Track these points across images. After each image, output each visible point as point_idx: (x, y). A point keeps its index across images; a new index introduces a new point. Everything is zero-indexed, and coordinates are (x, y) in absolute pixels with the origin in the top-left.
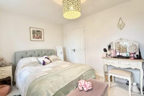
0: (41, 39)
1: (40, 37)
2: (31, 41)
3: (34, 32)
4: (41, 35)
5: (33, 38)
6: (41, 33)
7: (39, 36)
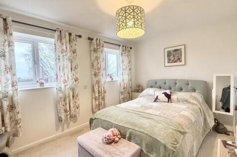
0: (181, 61)
1: (179, 60)
2: (165, 66)
3: (169, 54)
4: (181, 55)
5: (168, 62)
6: (181, 52)
7: (176, 58)
